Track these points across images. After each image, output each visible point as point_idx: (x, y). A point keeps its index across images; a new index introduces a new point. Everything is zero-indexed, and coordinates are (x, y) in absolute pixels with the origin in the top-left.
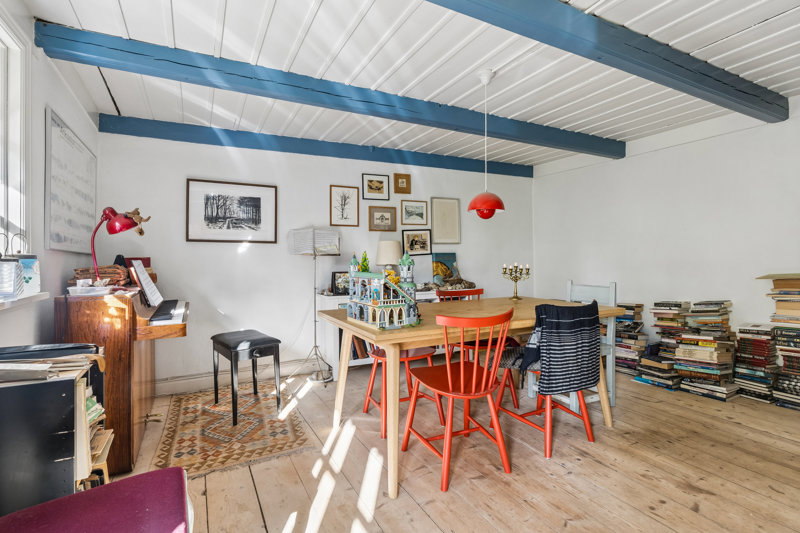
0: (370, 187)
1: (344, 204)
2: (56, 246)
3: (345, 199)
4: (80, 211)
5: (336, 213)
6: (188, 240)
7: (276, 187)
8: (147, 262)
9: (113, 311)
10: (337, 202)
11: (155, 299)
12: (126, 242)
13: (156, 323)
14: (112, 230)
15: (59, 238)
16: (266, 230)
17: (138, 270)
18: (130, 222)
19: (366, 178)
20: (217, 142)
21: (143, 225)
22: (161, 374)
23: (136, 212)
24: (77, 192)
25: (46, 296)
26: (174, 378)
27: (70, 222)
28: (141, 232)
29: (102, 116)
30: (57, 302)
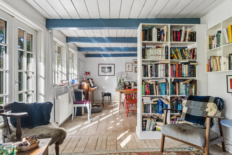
0: (135, 63)
1: (129, 67)
2: (80, 77)
3: (129, 66)
4: (83, 71)
5: (127, 69)
6: (99, 75)
7: (114, 64)
8: (92, 79)
9: (86, 86)
10: (127, 66)
11: (92, 85)
12: (88, 76)
13: (92, 88)
14: (86, 75)
15: (80, 76)
16: (112, 73)
17: (90, 80)
18: (89, 73)
19: (134, 61)
20: (101, 57)
21: (90, 74)
22: (95, 99)
23: (89, 72)
24: (82, 69)
25: (79, 84)
26: (97, 100)
27: (82, 73)
28: (90, 75)
29: (86, 54)
30: (80, 85)
